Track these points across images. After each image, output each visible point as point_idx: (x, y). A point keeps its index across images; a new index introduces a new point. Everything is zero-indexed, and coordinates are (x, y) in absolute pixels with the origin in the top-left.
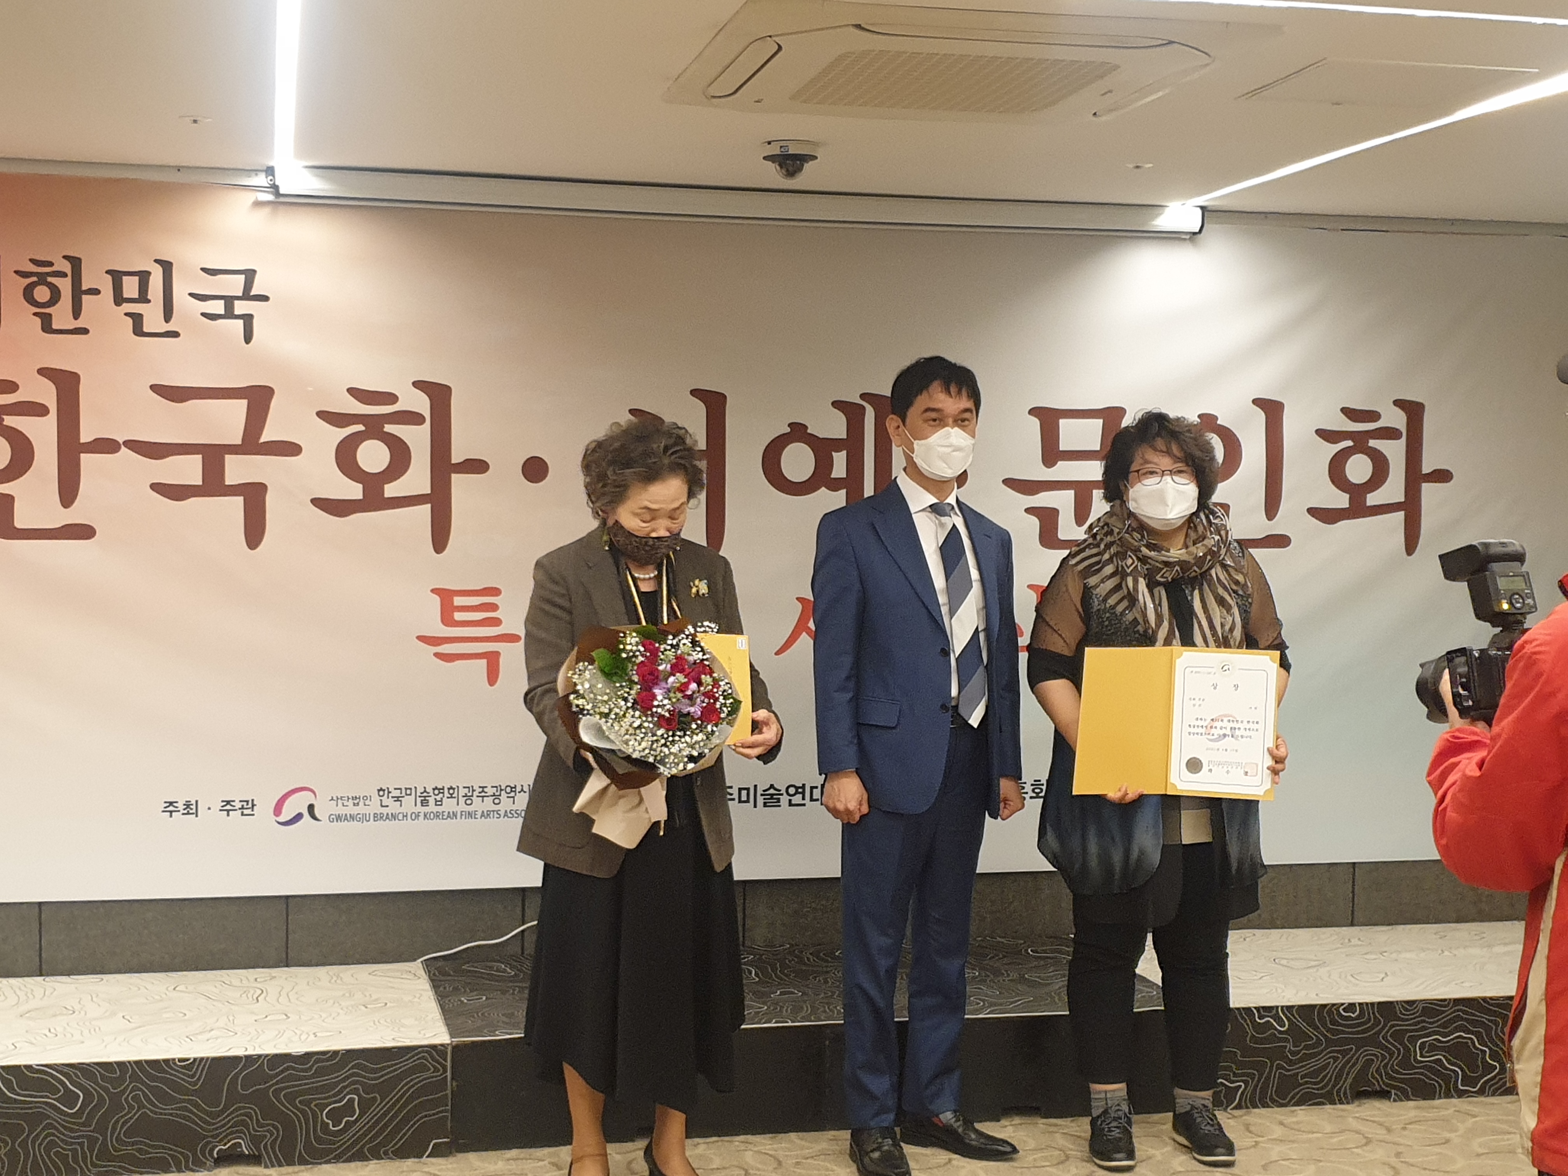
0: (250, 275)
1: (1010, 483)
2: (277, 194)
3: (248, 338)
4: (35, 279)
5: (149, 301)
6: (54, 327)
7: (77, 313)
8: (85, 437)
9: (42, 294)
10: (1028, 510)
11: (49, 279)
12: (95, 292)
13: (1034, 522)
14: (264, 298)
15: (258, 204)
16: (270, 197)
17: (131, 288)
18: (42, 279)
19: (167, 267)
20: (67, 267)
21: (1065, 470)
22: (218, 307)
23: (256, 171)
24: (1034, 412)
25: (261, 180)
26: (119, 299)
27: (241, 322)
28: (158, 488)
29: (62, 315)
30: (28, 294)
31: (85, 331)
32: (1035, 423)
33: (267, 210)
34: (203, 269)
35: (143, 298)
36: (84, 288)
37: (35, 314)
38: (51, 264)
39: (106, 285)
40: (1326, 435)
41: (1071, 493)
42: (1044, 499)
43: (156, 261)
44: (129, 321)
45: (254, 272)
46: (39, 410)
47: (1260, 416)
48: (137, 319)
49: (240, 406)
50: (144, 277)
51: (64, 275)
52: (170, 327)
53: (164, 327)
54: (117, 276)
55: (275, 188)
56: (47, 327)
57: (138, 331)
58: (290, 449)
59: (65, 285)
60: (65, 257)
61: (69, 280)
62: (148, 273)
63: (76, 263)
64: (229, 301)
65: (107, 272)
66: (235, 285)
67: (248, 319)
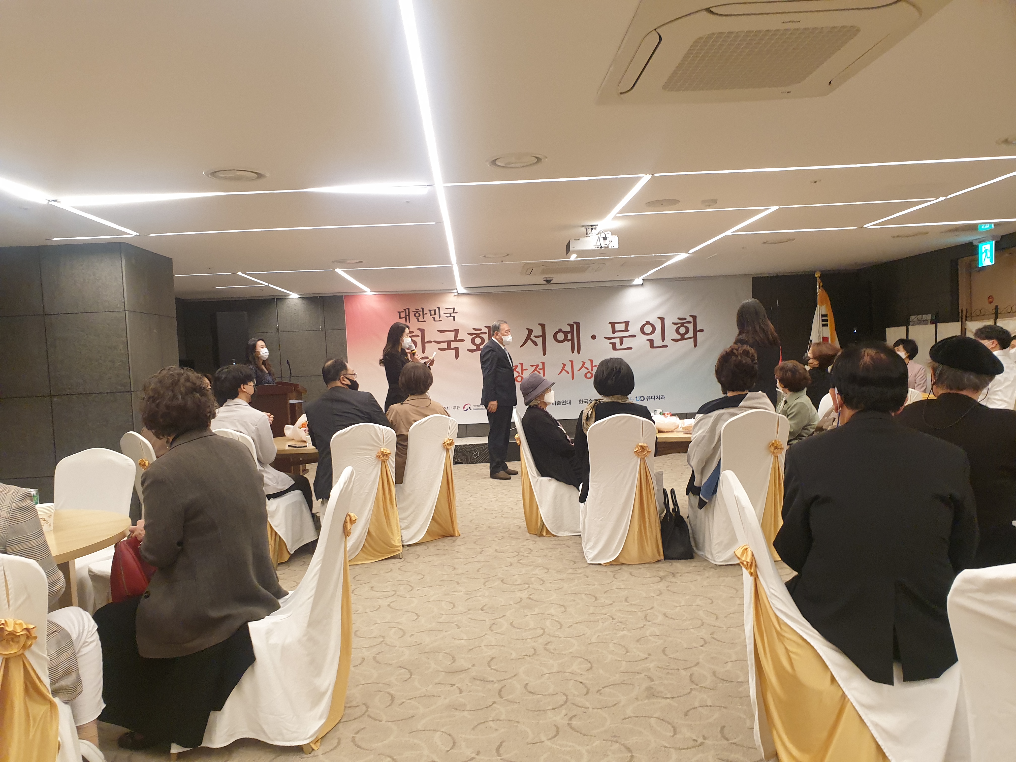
1: (605, 338)
3: (454, 320)
4: (416, 312)
5: (436, 315)
6: (420, 321)
7: (424, 318)
8: (426, 341)
9: (417, 315)
10: (610, 343)
11: (418, 312)
13: (611, 345)
14: (457, 313)
15: (455, 295)
16: (457, 294)
17: (433, 313)
19: (439, 308)
20: (421, 310)
21: (617, 334)
22: (449, 315)
23: (454, 289)
24: (609, 323)
25: (455, 291)
27: (453, 318)
28: (440, 349)
29: (421, 318)
30: (415, 315)
31: (425, 321)
32: (610, 325)
33: (456, 297)
34: (445, 308)
36: (425, 313)
37: (416, 319)
38: (419, 309)
39: (428, 313)
40: (675, 324)
41: (619, 339)
42: (613, 341)
43: (437, 307)
44: (433, 319)
45: (455, 308)
46: (418, 336)
47: (659, 321)
49: (453, 334)
50: (435, 310)
53: (439, 320)
54: (430, 311)
55: (457, 292)
58: (463, 340)
60: (421, 308)
61: (422, 312)
62: (436, 310)
63: (423, 309)
66: (451, 311)
67: (454, 317)
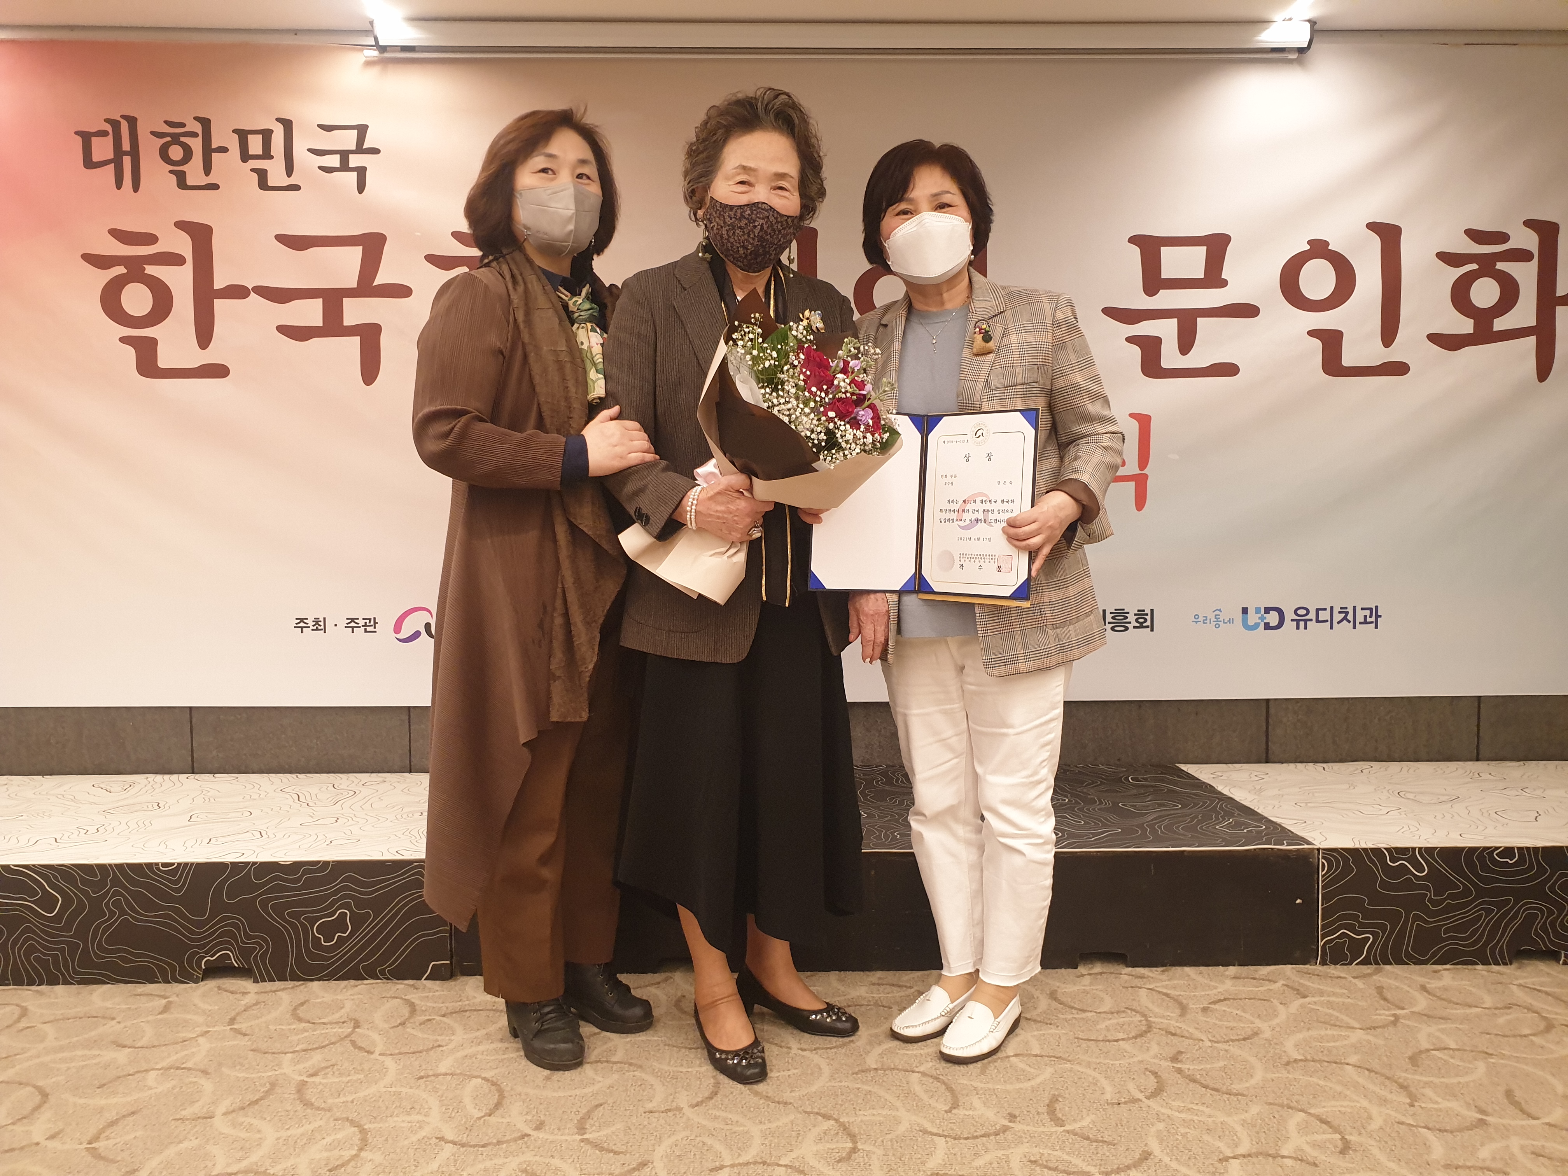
0: (362, 130)
1: (1110, 312)
2: (380, 50)
3: (361, 187)
5: (272, 157)
7: (207, 170)
8: (219, 284)
10: (1130, 340)
11: (182, 139)
12: (224, 150)
13: (1136, 351)
14: (375, 151)
16: (376, 54)
17: (255, 145)
18: (176, 139)
19: (288, 125)
20: (198, 128)
21: (1167, 299)
22: (334, 161)
24: (1133, 240)
25: (369, 38)
26: (245, 156)
27: (355, 174)
28: (283, 330)
29: (194, 172)
30: (164, 153)
31: (215, 187)
32: (1135, 252)
34: (319, 126)
35: (267, 155)
36: (214, 146)
37: (171, 172)
40: (1449, 258)
41: (1174, 322)
42: (1146, 328)
43: (278, 120)
44: (255, 176)
45: (366, 127)
46: (177, 260)
47: (1376, 242)
48: (262, 175)
49: (356, 252)
50: (267, 135)
51: (194, 135)
52: (292, 181)
53: (286, 182)
54: (243, 135)
55: (379, 45)
56: (182, 184)
57: (263, 184)
58: (401, 291)
59: (196, 144)
60: (195, 118)
61: (200, 138)
62: (271, 131)
63: (205, 123)
64: (344, 155)
65: (235, 131)
66: (348, 140)
67: (361, 172)
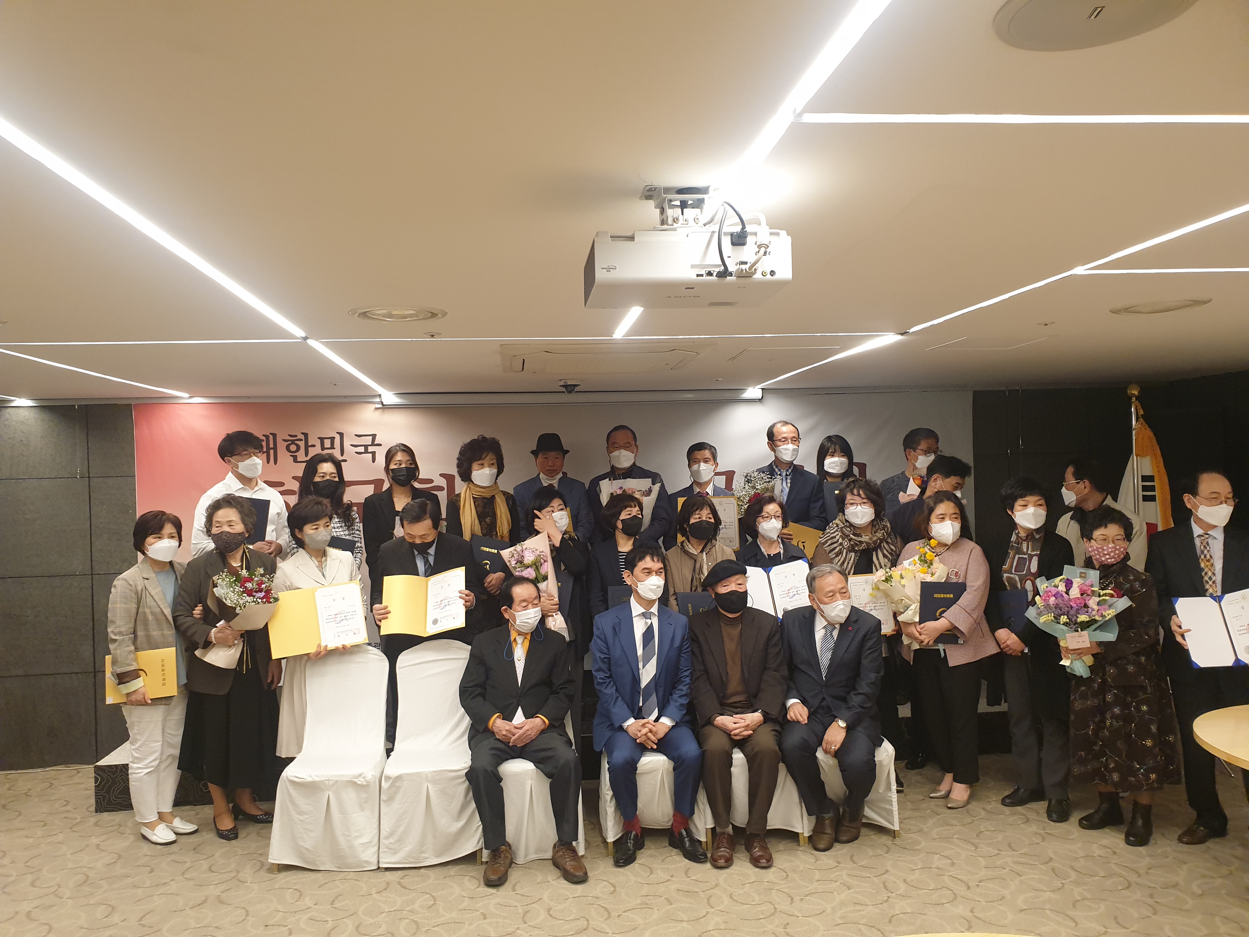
0: (374, 436)
2: (383, 405)
3: (374, 461)
4: (290, 442)
6: (298, 460)
9: (293, 448)
12: (314, 446)
15: (377, 409)
16: (380, 406)
17: (327, 443)
18: (293, 442)
19: (341, 435)
20: (303, 437)
22: (362, 449)
23: (375, 396)
25: (378, 400)
27: (371, 455)
29: (301, 456)
30: (288, 448)
33: (380, 411)
37: (291, 456)
38: (296, 436)
39: (318, 443)
45: (376, 435)
50: (332, 439)
51: (301, 440)
54: (322, 439)
55: (382, 403)
56: (295, 461)
59: (302, 444)
61: (303, 441)
62: (334, 438)
63: (306, 435)
64: (366, 447)
65: (318, 438)
66: (368, 441)
67: (374, 453)
